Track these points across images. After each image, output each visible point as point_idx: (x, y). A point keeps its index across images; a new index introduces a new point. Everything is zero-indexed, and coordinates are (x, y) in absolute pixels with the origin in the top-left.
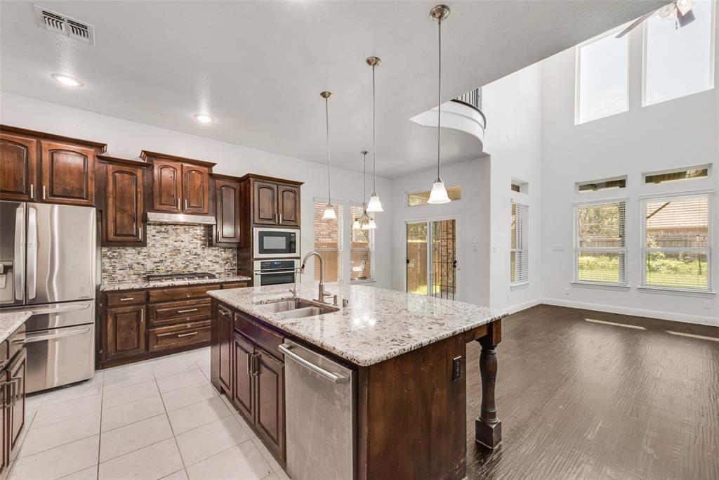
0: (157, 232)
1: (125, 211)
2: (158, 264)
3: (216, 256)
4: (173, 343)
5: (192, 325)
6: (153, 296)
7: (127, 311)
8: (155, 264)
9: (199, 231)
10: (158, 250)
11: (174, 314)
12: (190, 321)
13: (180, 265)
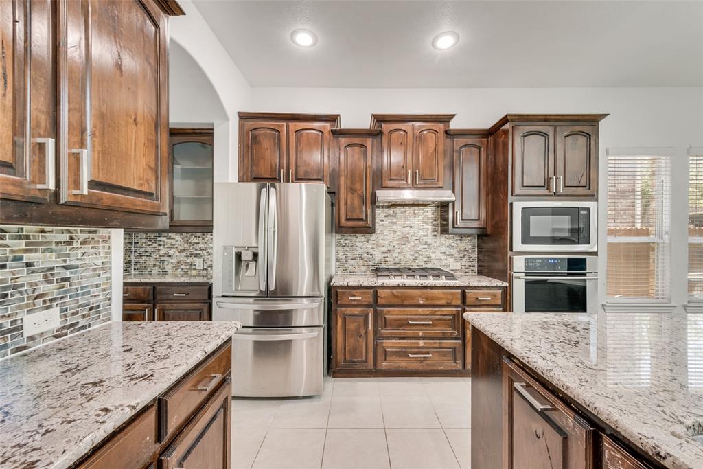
0: (386, 216)
1: (356, 191)
2: (386, 255)
3: (450, 247)
4: (403, 364)
5: (425, 343)
6: (381, 298)
7: (355, 313)
8: (384, 255)
9: (430, 213)
10: (386, 237)
11: (403, 324)
12: (424, 338)
13: (408, 257)
